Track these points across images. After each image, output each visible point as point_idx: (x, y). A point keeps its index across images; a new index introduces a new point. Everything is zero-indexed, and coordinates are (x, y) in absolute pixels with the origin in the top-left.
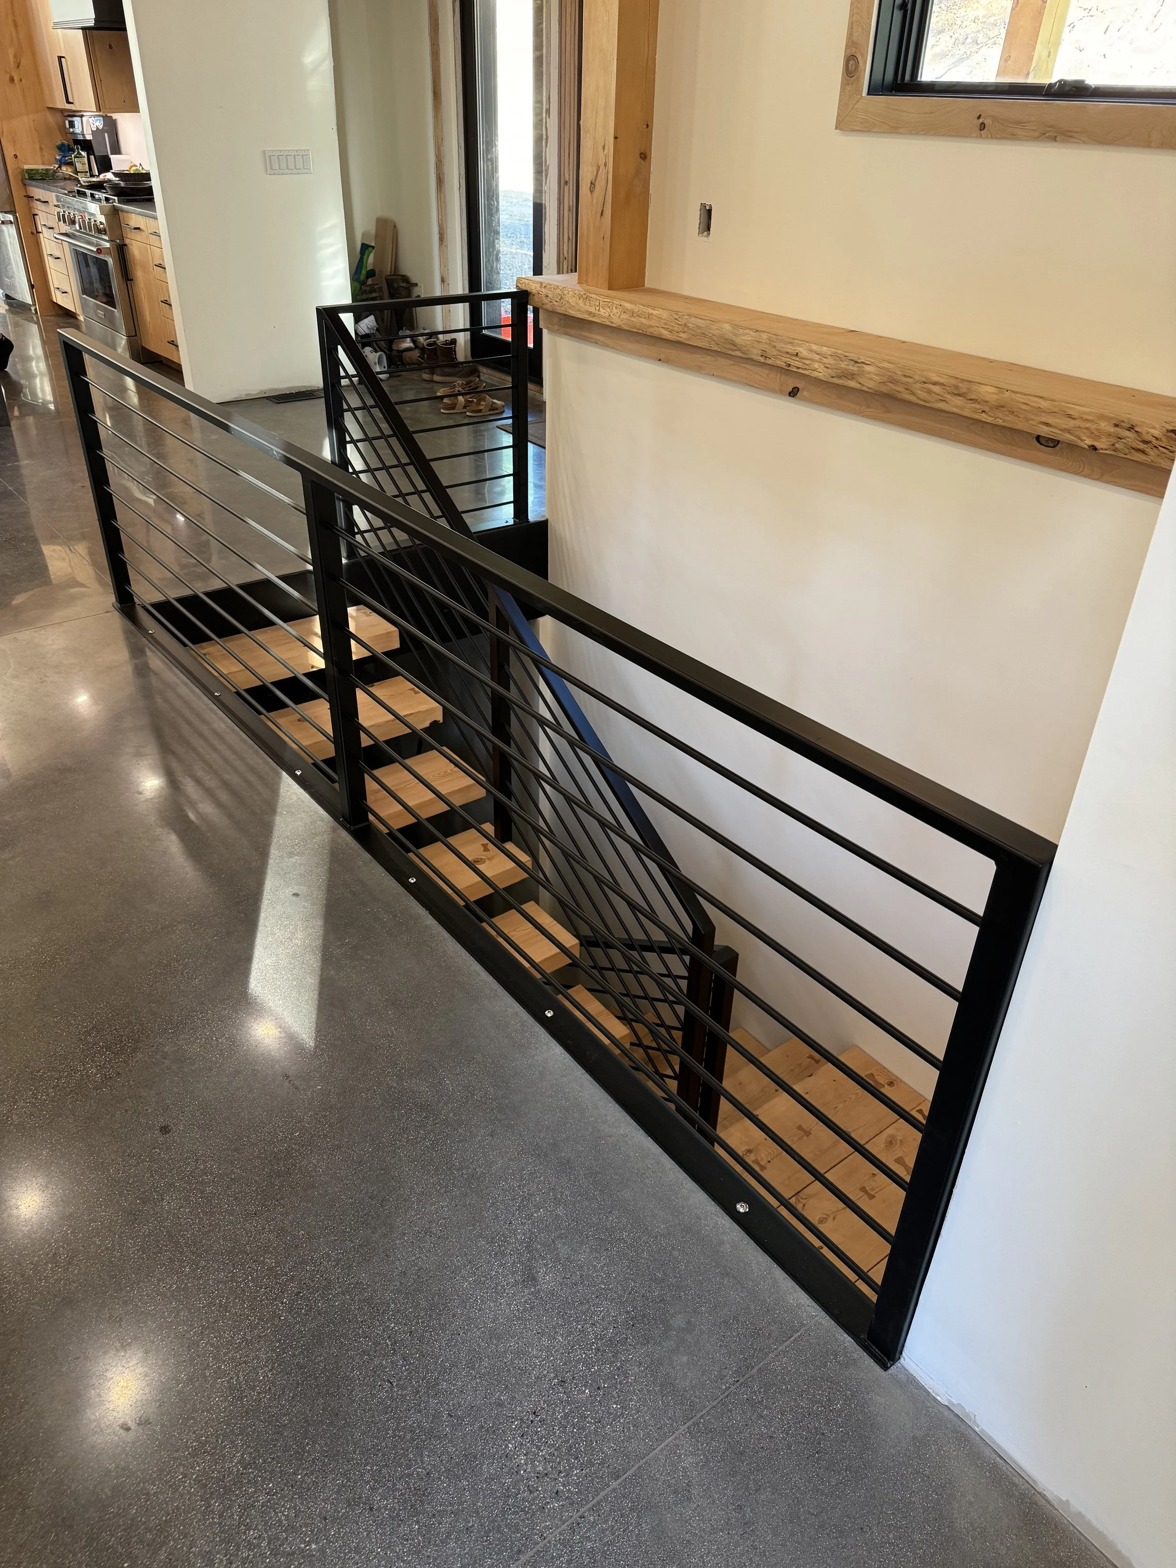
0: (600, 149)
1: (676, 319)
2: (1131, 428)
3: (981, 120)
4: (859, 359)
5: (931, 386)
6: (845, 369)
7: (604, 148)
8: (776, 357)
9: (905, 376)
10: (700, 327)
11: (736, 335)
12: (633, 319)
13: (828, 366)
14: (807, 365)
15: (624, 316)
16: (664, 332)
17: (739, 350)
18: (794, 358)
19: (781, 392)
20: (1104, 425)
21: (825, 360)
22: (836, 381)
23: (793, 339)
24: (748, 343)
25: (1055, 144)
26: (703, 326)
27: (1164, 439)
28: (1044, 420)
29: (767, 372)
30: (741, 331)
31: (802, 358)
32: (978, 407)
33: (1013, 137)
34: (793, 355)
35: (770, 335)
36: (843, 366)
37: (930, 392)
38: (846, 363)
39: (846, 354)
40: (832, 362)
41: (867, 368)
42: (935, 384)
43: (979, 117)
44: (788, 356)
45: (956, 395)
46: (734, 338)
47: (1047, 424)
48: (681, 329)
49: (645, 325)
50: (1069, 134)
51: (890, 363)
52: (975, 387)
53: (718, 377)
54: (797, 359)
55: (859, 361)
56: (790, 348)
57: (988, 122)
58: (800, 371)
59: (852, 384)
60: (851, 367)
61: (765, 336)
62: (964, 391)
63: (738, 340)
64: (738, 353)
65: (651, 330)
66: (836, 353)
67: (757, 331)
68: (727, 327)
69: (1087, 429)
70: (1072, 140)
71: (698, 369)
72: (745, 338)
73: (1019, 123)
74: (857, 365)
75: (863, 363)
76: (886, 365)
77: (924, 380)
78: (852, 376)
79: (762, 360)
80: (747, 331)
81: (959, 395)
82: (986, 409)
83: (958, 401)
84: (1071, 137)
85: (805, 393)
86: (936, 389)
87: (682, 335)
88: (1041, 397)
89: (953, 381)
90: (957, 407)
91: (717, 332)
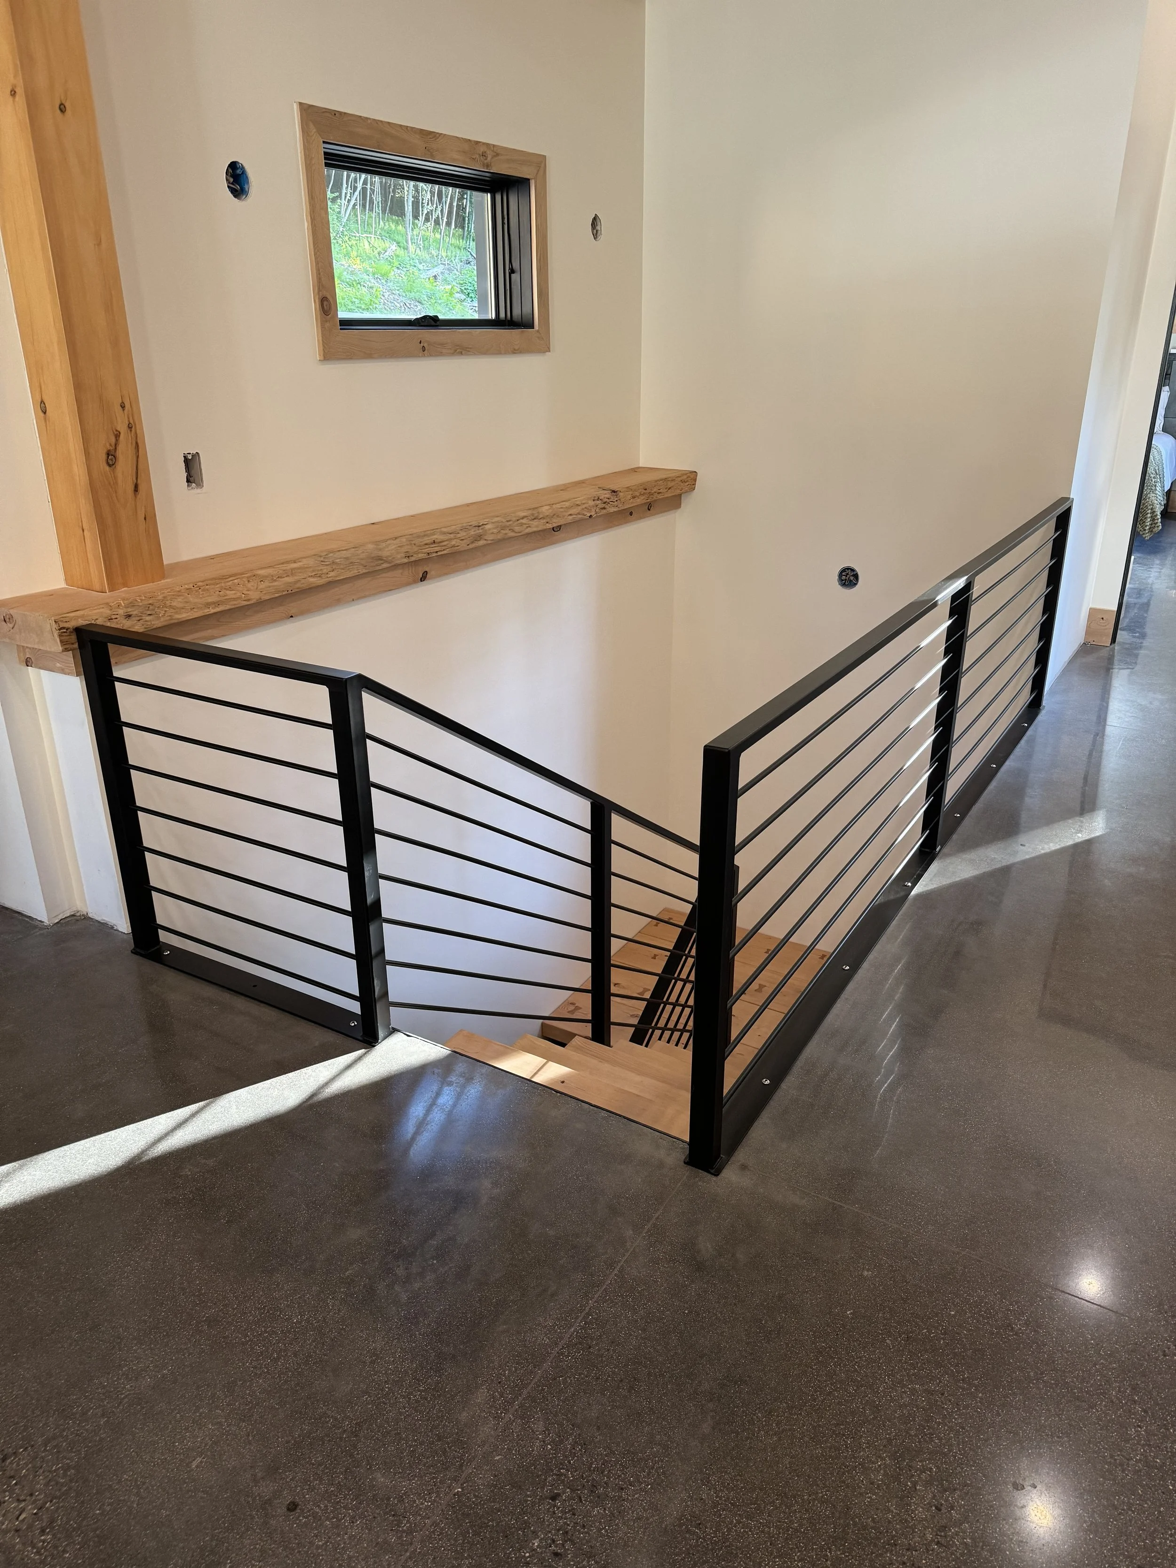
0: (118, 408)
1: (322, 561)
2: (598, 499)
3: (422, 345)
4: (479, 523)
5: (521, 521)
6: (475, 534)
7: (123, 407)
8: (417, 553)
9: (508, 521)
10: (347, 558)
11: (380, 550)
12: (276, 584)
13: (462, 538)
14: (445, 546)
15: (262, 586)
16: (312, 580)
17: (386, 562)
18: (433, 546)
19: (415, 582)
20: (591, 503)
21: (459, 535)
22: (471, 546)
23: (425, 531)
24: (393, 551)
25: (463, 357)
26: (350, 555)
27: (612, 497)
28: (569, 513)
29: (400, 571)
30: (384, 545)
31: (441, 542)
32: (544, 521)
33: (440, 354)
34: (432, 544)
35: (406, 537)
36: (473, 533)
37: (522, 524)
38: (473, 530)
39: (469, 524)
40: (464, 534)
41: (487, 527)
42: (523, 518)
43: (420, 343)
44: (427, 546)
45: (533, 519)
46: (380, 553)
47: (571, 515)
48: (329, 568)
49: (290, 583)
50: (468, 349)
51: (498, 517)
52: (540, 510)
53: (359, 598)
54: (436, 545)
55: (480, 525)
56: (427, 540)
57: (425, 345)
58: (439, 553)
59: (482, 543)
60: (478, 532)
61: (404, 540)
62: (536, 515)
63: (385, 554)
64: (385, 565)
65: (298, 585)
66: (463, 527)
67: (396, 538)
68: (371, 546)
69: (586, 508)
70: (469, 353)
71: (337, 602)
72: (389, 551)
73: (442, 344)
74: (480, 528)
75: (483, 525)
76: (496, 519)
77: (518, 519)
78: (480, 537)
79: (406, 560)
80: (389, 542)
81: (535, 519)
82: (548, 520)
83: (535, 523)
84: (468, 351)
85: (433, 573)
86: (524, 521)
87: (332, 574)
88: (564, 501)
89: (530, 512)
90: (537, 526)
91: (363, 556)
